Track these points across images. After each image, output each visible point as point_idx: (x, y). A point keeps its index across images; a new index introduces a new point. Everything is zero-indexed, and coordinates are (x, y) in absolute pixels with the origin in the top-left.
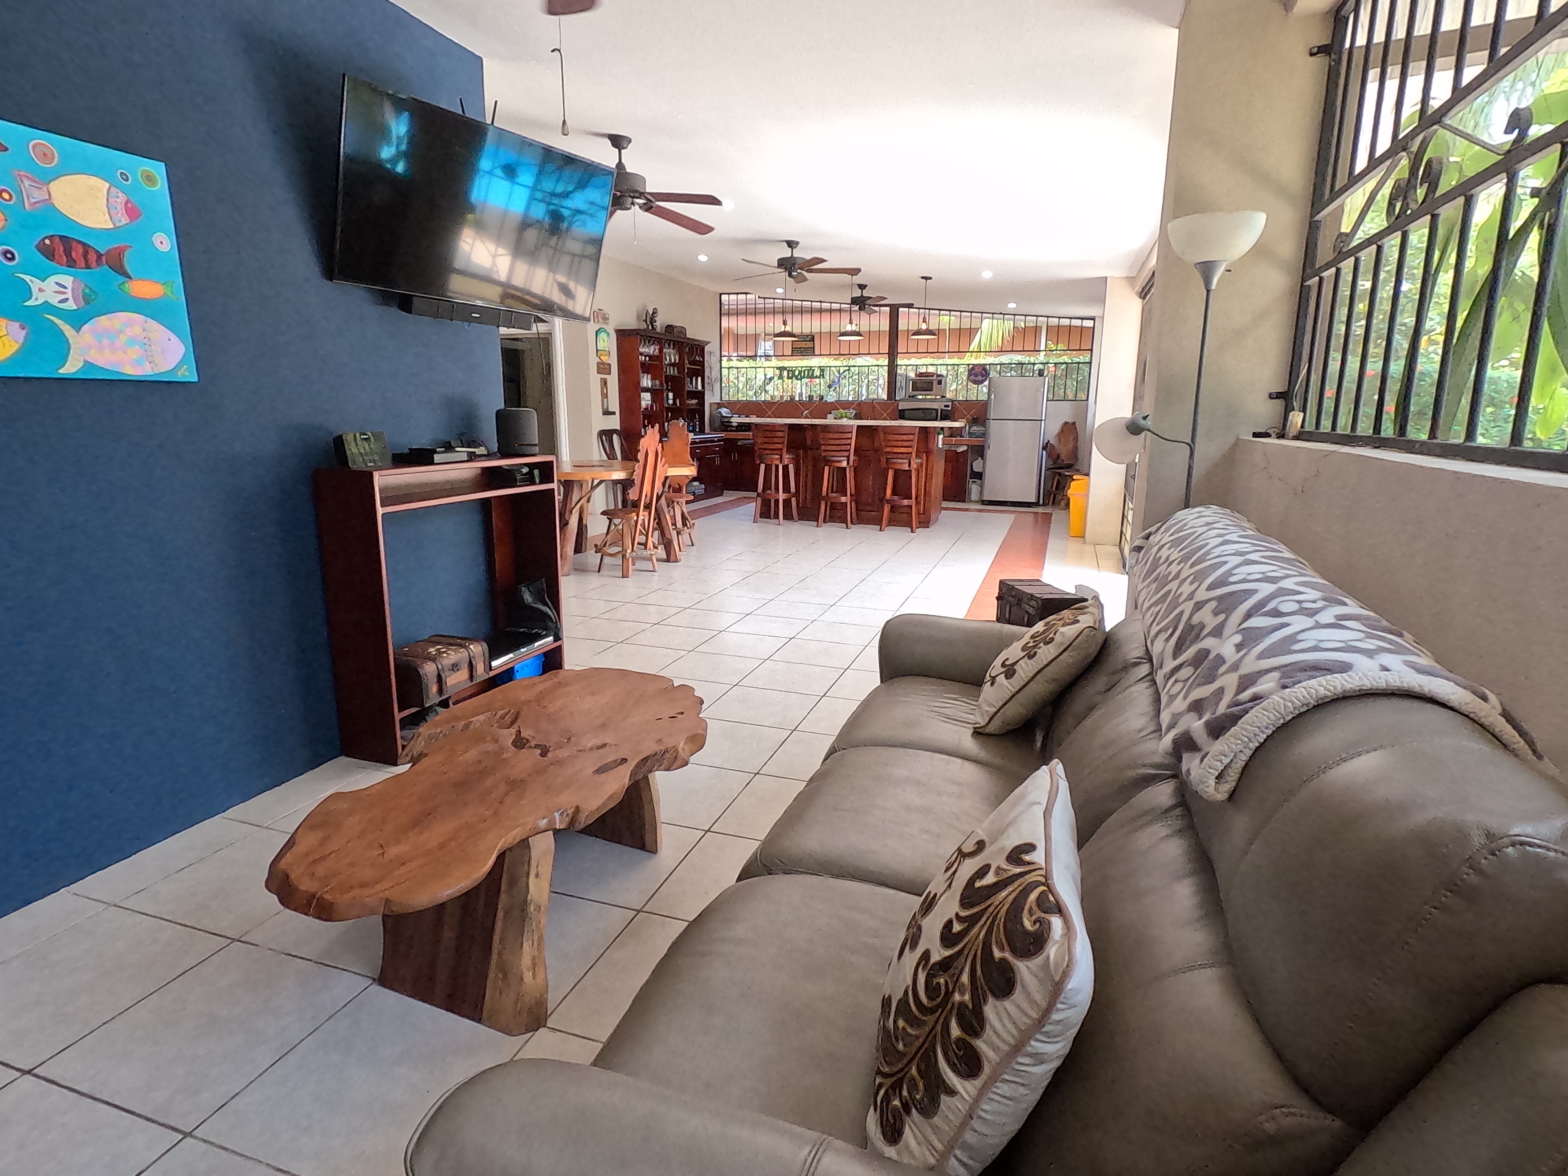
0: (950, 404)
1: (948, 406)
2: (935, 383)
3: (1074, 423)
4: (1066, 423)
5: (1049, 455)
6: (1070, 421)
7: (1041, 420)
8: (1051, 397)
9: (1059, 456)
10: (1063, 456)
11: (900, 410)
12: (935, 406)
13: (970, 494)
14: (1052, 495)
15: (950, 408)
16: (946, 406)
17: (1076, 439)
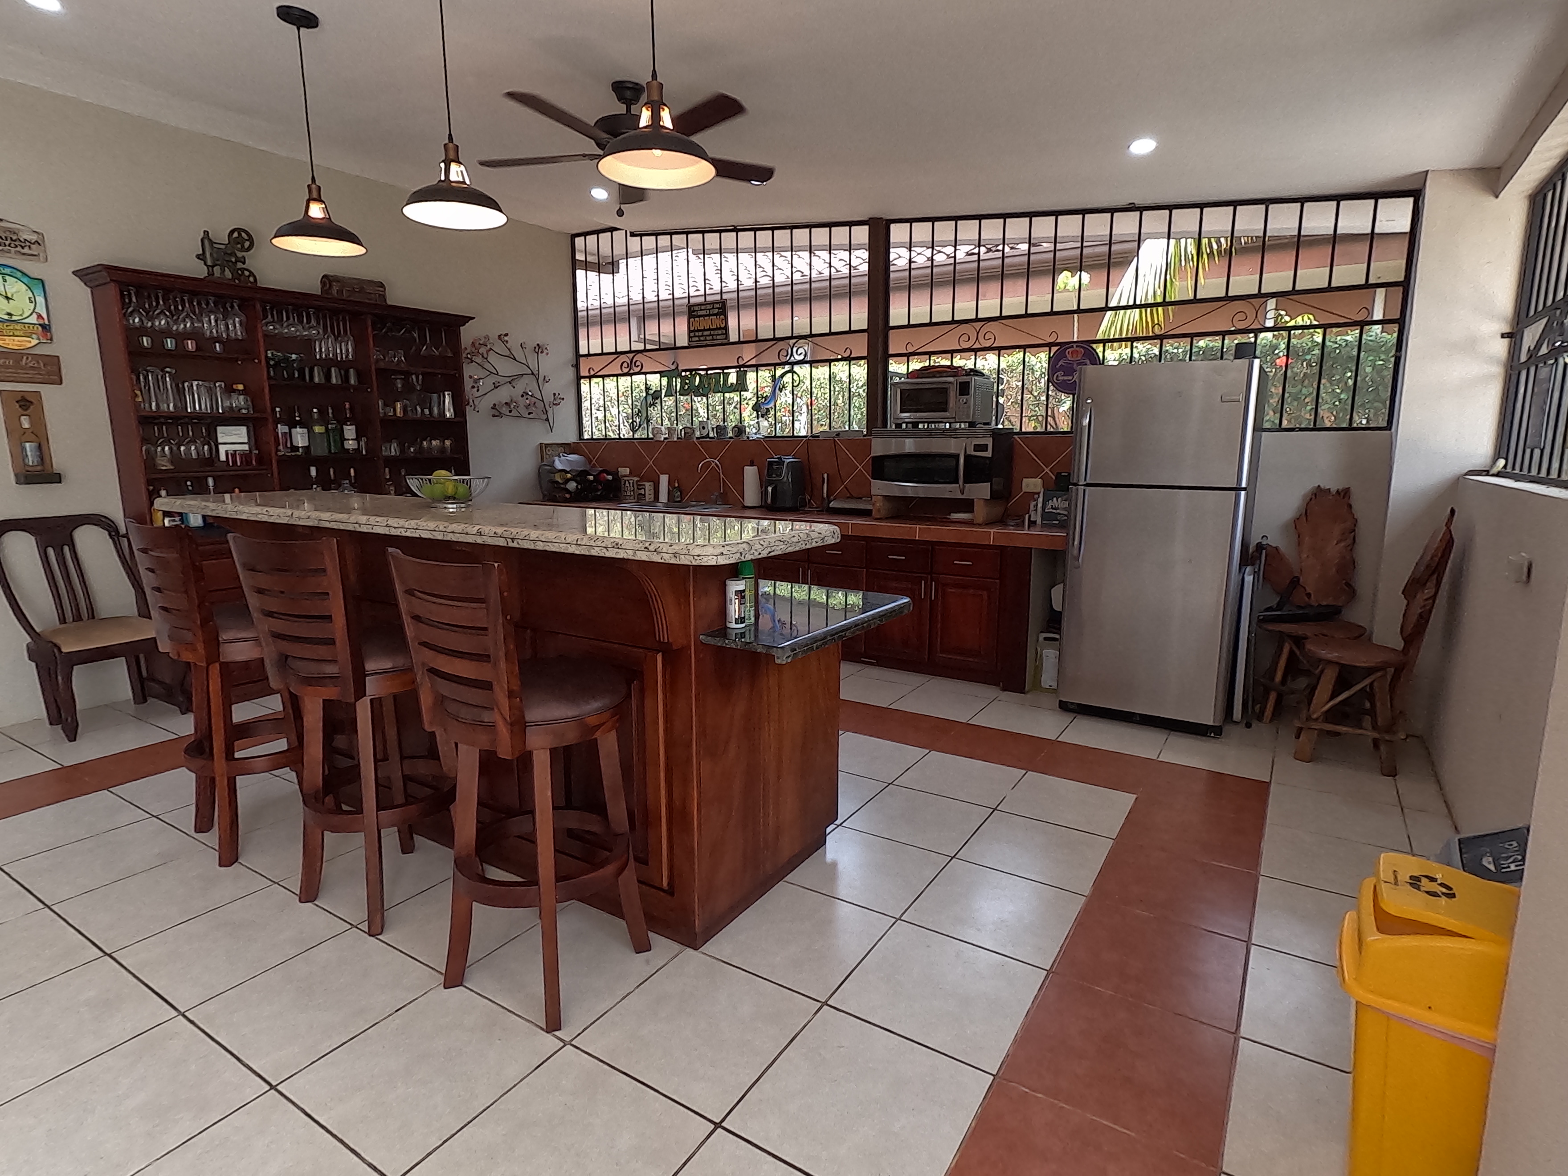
0: (989, 442)
1: (984, 448)
2: (953, 394)
3: (1345, 493)
4: (1318, 493)
5: (1265, 578)
6: (1333, 484)
7: (1238, 489)
8: (1271, 417)
9: (1295, 582)
10: (1310, 582)
11: (876, 459)
12: (953, 446)
13: (1038, 670)
14: (1273, 696)
15: (989, 454)
16: (978, 448)
17: (1351, 535)
